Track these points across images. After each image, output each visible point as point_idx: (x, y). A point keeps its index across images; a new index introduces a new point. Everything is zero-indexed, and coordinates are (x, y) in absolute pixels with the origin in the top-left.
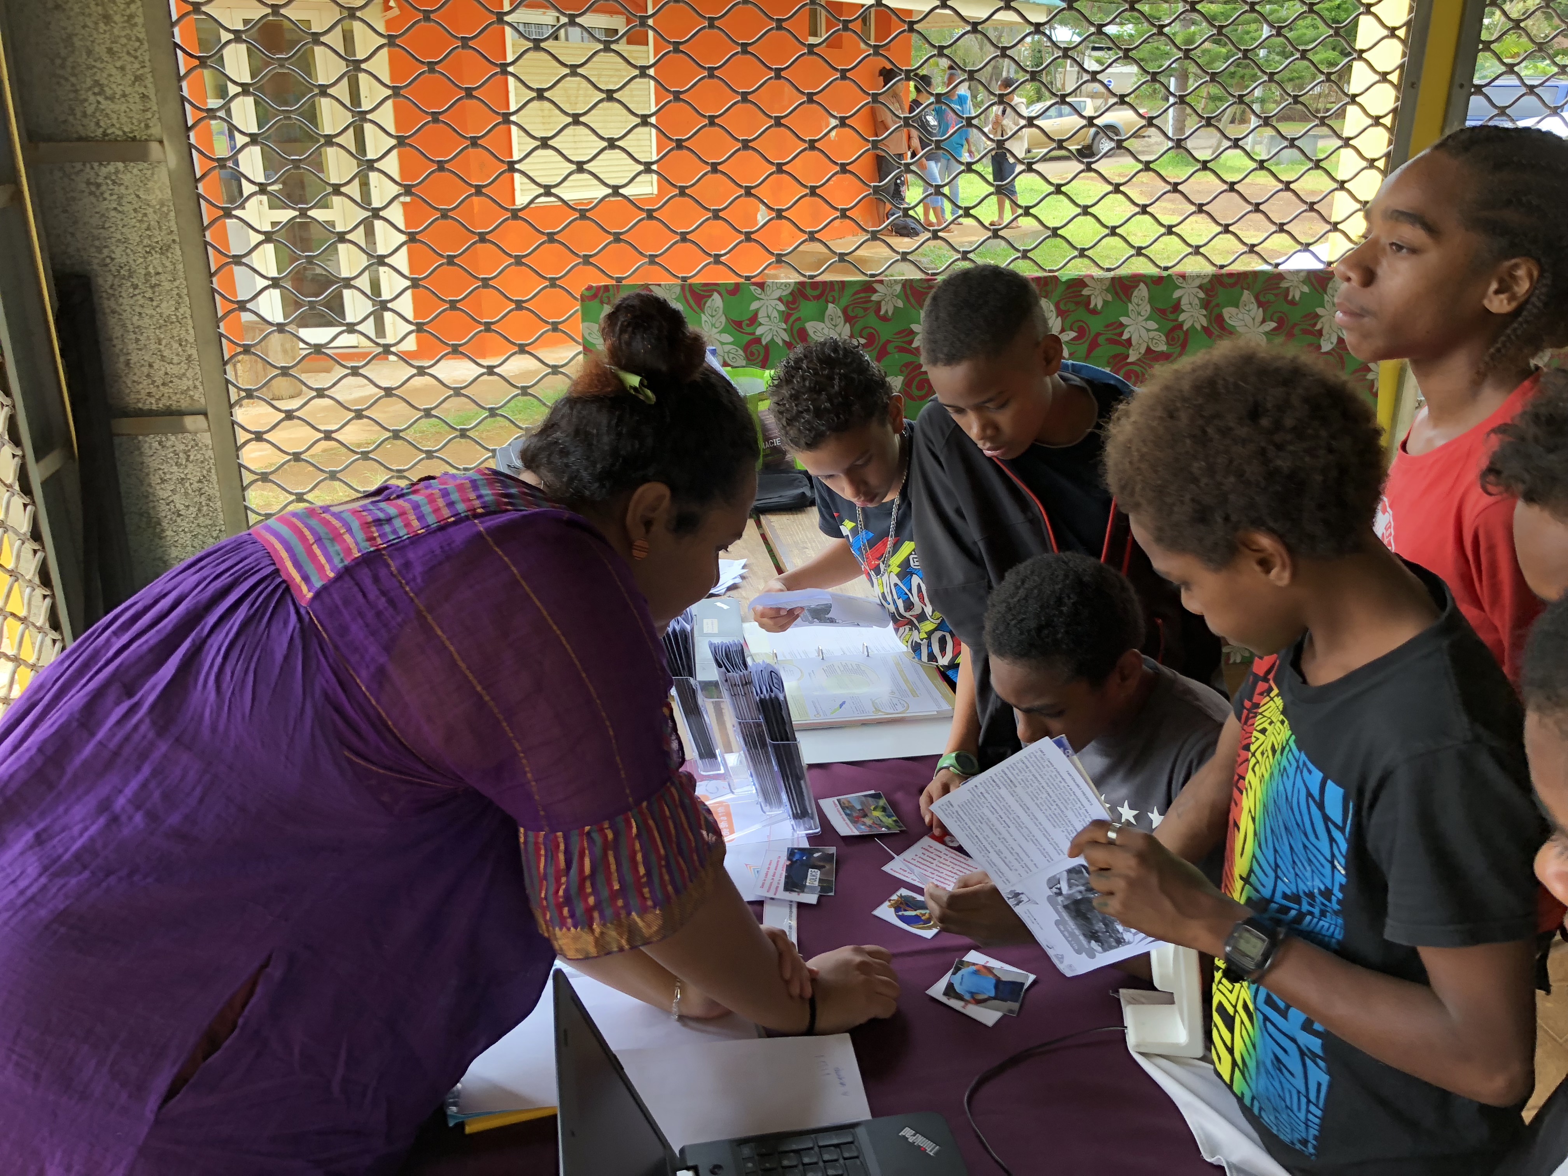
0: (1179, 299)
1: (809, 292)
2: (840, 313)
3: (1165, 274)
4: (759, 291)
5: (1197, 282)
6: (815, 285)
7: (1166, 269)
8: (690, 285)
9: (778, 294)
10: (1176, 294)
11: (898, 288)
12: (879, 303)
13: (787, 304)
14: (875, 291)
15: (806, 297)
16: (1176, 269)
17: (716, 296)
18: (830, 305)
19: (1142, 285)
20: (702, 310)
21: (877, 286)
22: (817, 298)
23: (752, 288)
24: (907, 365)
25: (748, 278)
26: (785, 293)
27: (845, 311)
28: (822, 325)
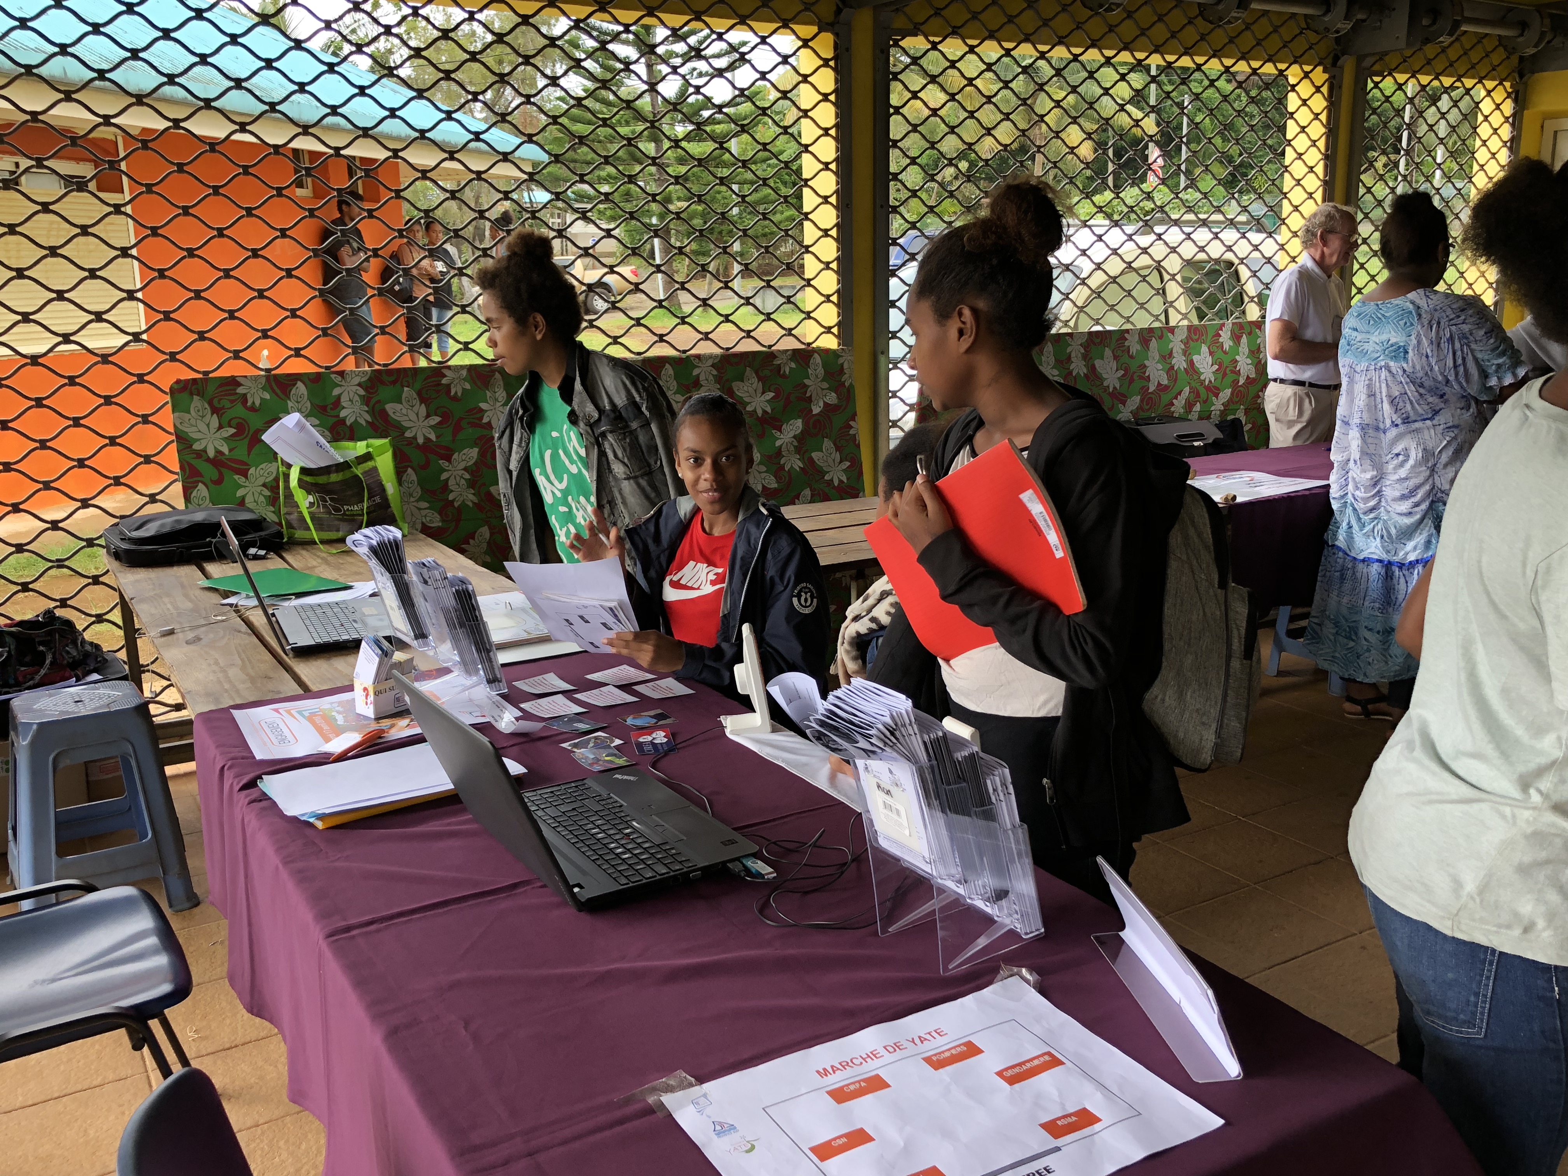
0: (698, 376)
1: (385, 378)
2: (415, 396)
3: (684, 356)
4: (340, 378)
5: (710, 362)
6: (390, 372)
7: (685, 352)
8: (275, 376)
9: (357, 380)
10: (696, 372)
11: (464, 373)
12: (448, 386)
13: (366, 389)
14: (445, 376)
15: (383, 383)
16: (692, 352)
17: (299, 384)
18: (406, 389)
19: (667, 366)
20: (288, 396)
21: (445, 371)
22: (394, 383)
23: (333, 376)
24: (480, 438)
25: (327, 368)
26: (363, 380)
27: (419, 393)
28: (400, 406)
